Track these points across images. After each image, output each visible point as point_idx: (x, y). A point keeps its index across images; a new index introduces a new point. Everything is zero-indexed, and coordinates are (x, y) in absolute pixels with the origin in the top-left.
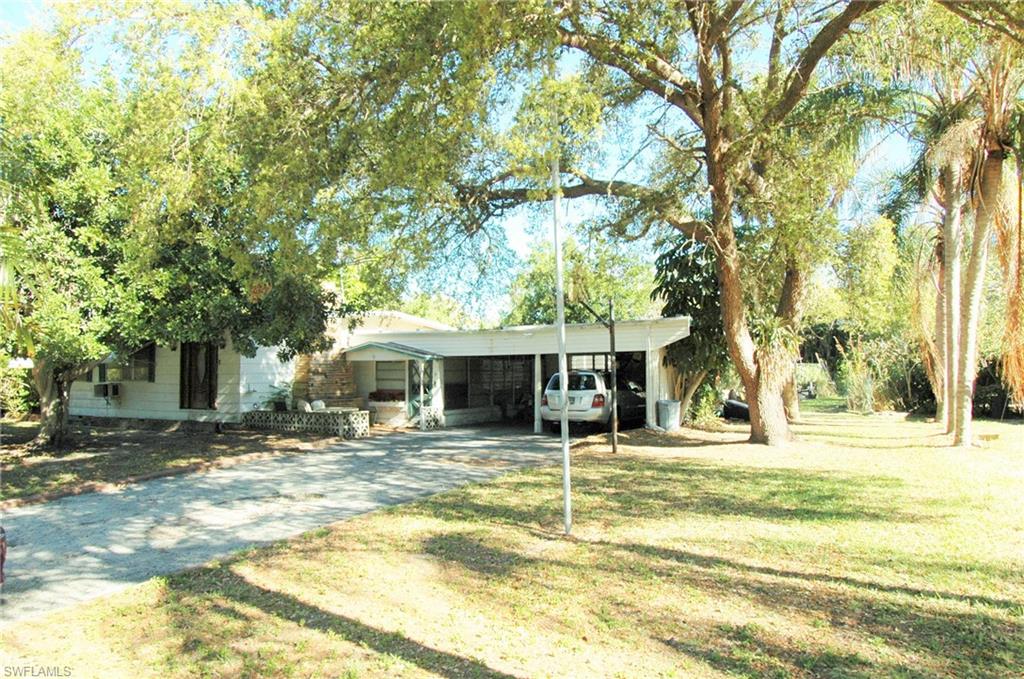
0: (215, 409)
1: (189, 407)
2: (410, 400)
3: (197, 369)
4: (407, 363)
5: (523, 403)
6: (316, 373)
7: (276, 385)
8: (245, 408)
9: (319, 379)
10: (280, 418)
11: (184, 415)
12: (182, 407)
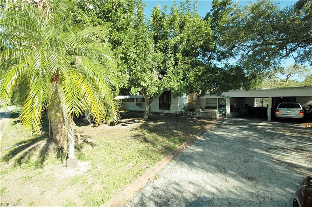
0: (170, 110)
1: (162, 109)
2: (218, 109)
3: (164, 99)
4: (218, 99)
5: (243, 111)
6: (194, 101)
7: (184, 104)
8: (179, 110)
9: (194, 102)
10: (192, 113)
11: (160, 111)
12: (160, 109)
